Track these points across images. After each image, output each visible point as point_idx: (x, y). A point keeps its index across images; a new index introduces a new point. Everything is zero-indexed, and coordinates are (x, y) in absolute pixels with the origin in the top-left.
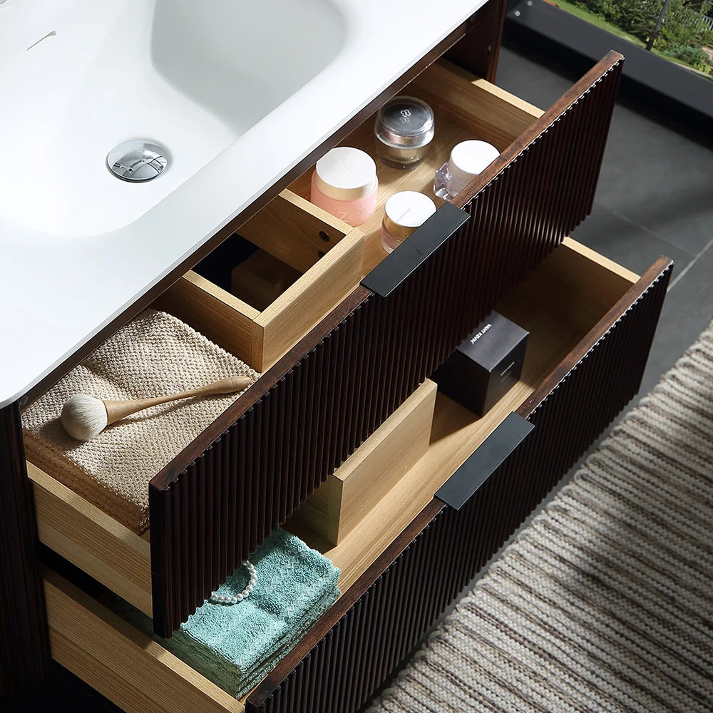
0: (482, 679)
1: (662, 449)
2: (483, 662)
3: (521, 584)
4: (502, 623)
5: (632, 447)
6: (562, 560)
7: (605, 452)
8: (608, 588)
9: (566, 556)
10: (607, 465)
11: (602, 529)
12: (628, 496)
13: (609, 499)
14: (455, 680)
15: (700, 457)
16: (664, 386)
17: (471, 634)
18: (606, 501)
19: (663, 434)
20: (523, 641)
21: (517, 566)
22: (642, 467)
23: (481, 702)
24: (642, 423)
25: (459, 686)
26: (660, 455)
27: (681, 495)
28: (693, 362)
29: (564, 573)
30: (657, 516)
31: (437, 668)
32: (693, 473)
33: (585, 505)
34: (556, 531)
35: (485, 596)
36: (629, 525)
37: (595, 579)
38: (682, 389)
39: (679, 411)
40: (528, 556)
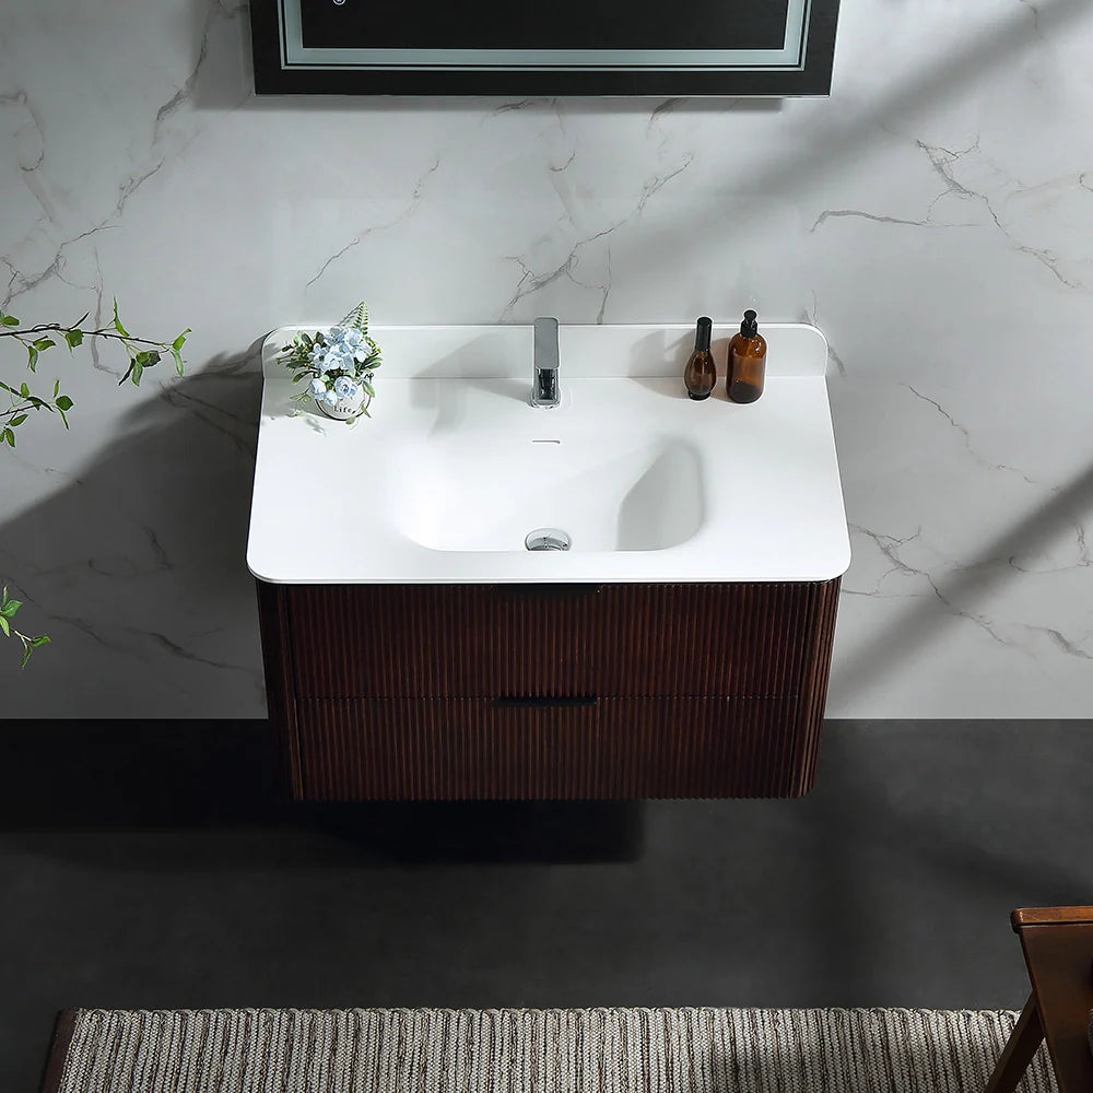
0: (595, 1054)
1: (892, 1045)
2: (608, 1047)
3: (690, 1031)
4: (648, 1039)
5: (875, 1028)
6: (733, 1042)
7: (854, 1016)
8: (737, 1081)
9: (740, 1043)
10: (842, 1023)
11: (784, 1050)
12: (828, 1049)
13: (814, 1039)
14: (579, 1041)
15: (909, 1072)
16: (953, 1015)
17: (624, 1028)
18: (809, 1038)
19: (907, 1038)
20: (645, 1058)
21: (702, 1022)
22: (863, 1043)
23: (576, 1064)
24: (904, 1021)
25: (577, 1044)
26: (886, 1046)
27: (862, 1079)
28: (996, 1020)
29: (723, 1049)
30: (828, 1075)
31: (580, 1026)
32: (890, 1075)
33: (794, 1030)
34: (754, 1025)
35: (661, 1019)
36: (803, 1064)
37: (736, 1069)
38: (962, 1027)
39: (938, 1036)
40: (717, 1022)
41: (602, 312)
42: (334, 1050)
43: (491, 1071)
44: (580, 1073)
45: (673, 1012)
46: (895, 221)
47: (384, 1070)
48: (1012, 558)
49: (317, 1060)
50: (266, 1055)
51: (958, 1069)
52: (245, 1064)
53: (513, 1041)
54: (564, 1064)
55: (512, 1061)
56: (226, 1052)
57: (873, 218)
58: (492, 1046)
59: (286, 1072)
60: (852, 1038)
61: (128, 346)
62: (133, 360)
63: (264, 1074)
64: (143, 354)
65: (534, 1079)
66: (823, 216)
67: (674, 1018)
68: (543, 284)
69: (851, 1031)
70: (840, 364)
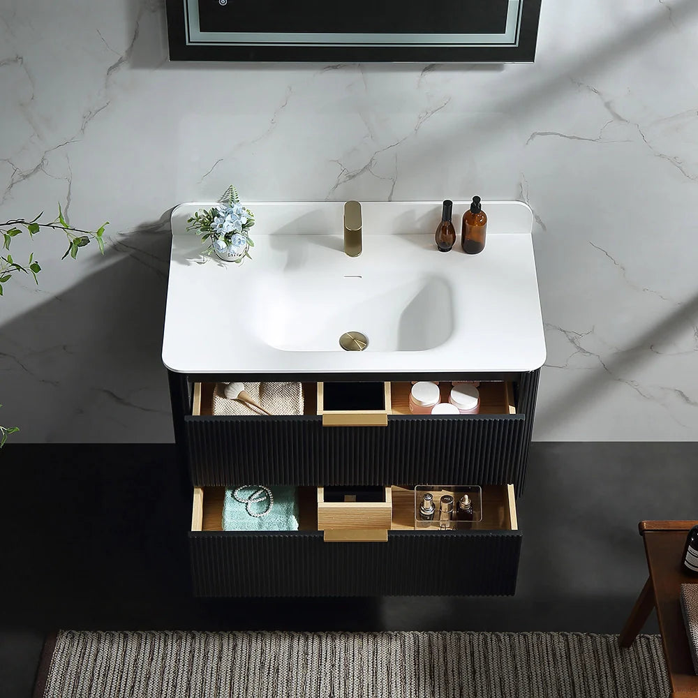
41: (391, 194)
42: (220, 658)
43: (319, 672)
44: (375, 674)
45: (435, 635)
46: (579, 139)
47: (252, 671)
48: (652, 346)
49: (209, 665)
50: (177, 661)
51: (614, 672)
52: (164, 667)
53: (333, 653)
54: (365, 668)
55: (333, 666)
56: (152, 659)
57: (565, 136)
58: (320, 656)
59: (190, 672)
60: (547, 651)
61: (68, 234)
62: (71, 243)
63: (176, 673)
64: (78, 239)
65: (346, 677)
66: (533, 136)
67: (435, 638)
68: (354, 176)
69: (547, 647)
70: (544, 227)
